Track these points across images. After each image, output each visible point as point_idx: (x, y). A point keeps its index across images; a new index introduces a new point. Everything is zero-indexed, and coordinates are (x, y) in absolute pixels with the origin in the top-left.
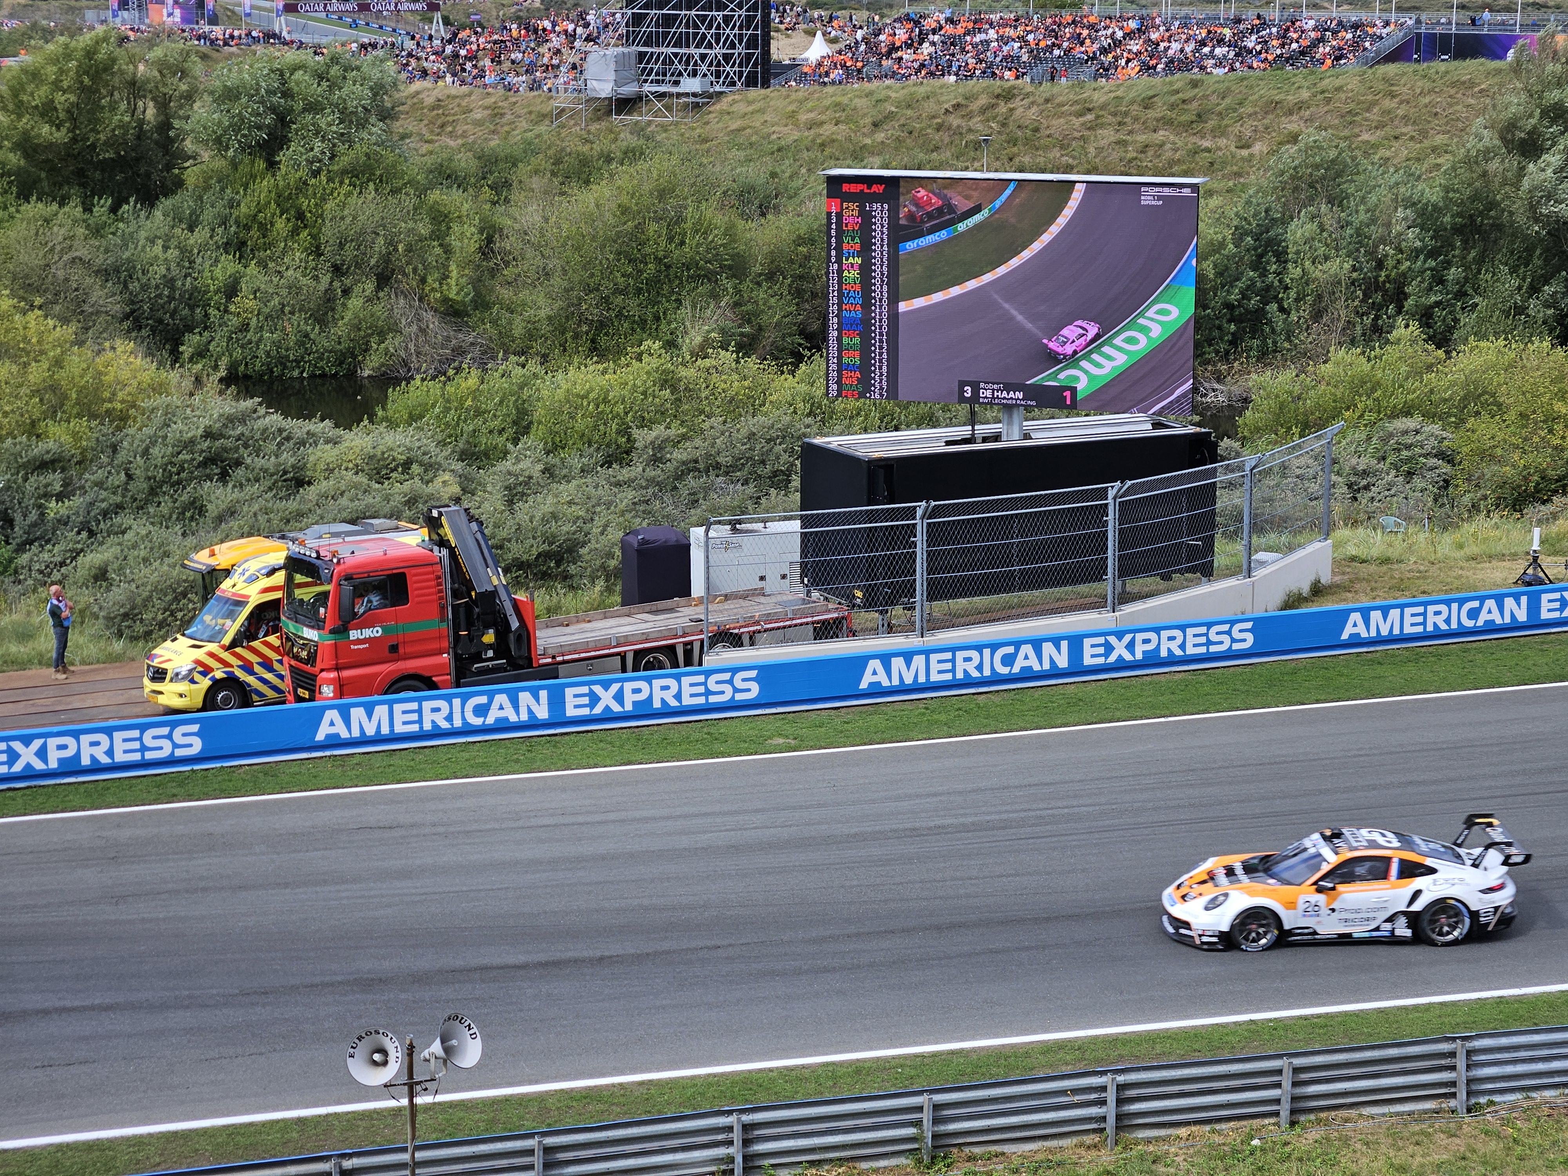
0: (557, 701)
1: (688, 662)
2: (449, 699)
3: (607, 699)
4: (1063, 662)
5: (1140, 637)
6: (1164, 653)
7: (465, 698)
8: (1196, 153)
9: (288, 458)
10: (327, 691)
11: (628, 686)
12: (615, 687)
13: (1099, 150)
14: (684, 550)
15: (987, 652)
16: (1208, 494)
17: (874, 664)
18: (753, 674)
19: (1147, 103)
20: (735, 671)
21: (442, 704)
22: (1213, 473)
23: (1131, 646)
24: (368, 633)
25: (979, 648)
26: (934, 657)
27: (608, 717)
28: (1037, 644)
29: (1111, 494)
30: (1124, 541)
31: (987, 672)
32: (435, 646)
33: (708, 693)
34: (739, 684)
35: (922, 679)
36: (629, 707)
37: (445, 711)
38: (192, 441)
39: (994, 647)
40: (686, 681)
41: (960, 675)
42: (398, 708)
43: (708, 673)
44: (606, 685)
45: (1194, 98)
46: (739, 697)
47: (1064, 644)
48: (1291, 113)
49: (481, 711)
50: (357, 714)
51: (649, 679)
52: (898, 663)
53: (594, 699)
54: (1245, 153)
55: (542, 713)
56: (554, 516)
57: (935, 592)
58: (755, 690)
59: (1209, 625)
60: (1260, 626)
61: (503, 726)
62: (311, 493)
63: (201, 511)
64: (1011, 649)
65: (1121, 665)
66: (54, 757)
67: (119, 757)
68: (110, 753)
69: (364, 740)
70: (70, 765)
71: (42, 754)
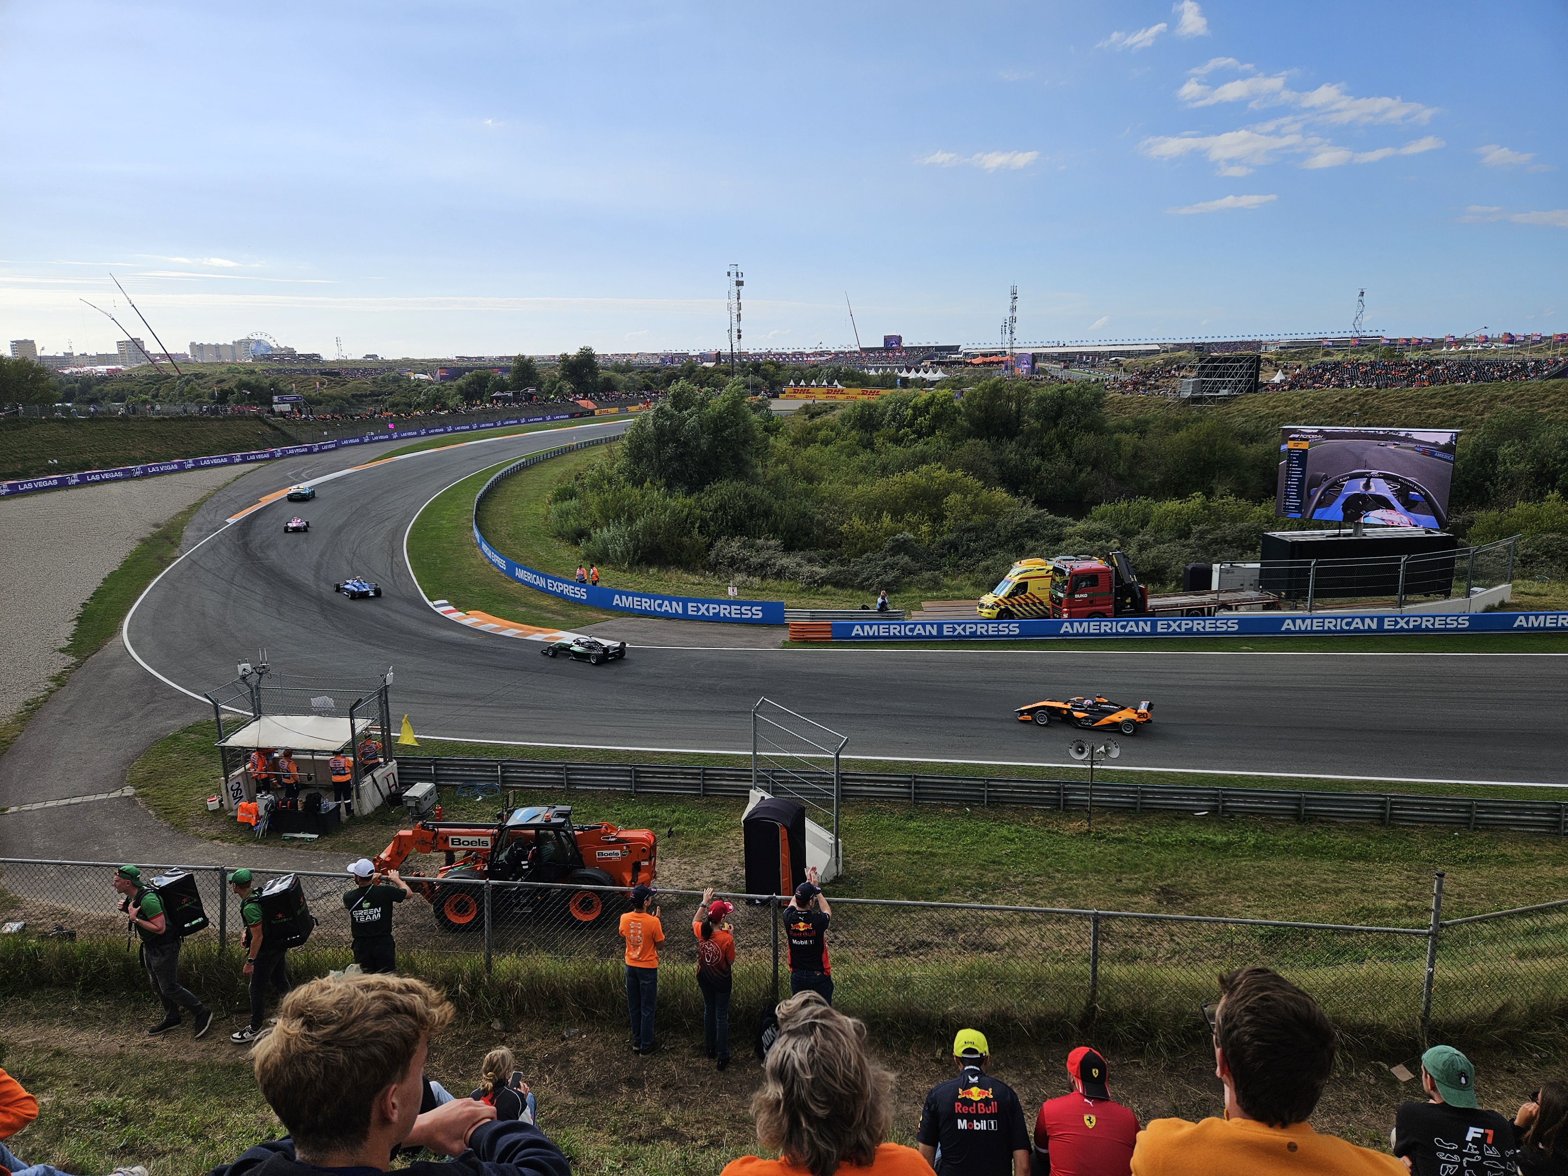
0: (1154, 626)
1: (1209, 614)
2: (1111, 622)
3: (1174, 626)
4: (1374, 626)
5: (1412, 619)
6: (1423, 626)
8: (1455, 418)
9: (1056, 531)
10: (1066, 616)
11: (1184, 622)
12: (1178, 622)
13: (1406, 417)
14: (1210, 572)
15: (1339, 620)
16: (1452, 562)
17: (1289, 621)
18: (1236, 621)
19: (1433, 396)
20: (1228, 619)
21: (1109, 623)
22: (1454, 553)
23: (1407, 623)
24: (1082, 596)
25: (1336, 618)
26: (1315, 621)
27: (1174, 633)
28: (1363, 619)
29: (1403, 560)
30: (1407, 578)
31: (1338, 628)
32: (1107, 602)
33: (1217, 627)
34: (1229, 624)
35: (1309, 628)
36: (1183, 630)
37: (1110, 626)
38: (1021, 524)
39: (1342, 618)
40: (1207, 622)
41: (1326, 628)
42: (1092, 624)
43: (1217, 620)
44: (1175, 621)
45: (1455, 395)
46: (1229, 629)
47: (1375, 620)
48: (1504, 400)
49: (1123, 627)
50: (1076, 625)
51: (1192, 621)
52: (1299, 622)
53: (1169, 626)
54: (1479, 417)
55: (1148, 630)
56: (1157, 557)
57: (1317, 595)
58: (1236, 627)
59: (1447, 616)
60: (1472, 619)
61: (1132, 633)
62: (1064, 544)
63: (1024, 548)
64: (1350, 620)
65: (1402, 629)
66: (968, 631)
67: (990, 633)
68: (987, 631)
69: (1078, 634)
70: (973, 634)
71: (964, 629)
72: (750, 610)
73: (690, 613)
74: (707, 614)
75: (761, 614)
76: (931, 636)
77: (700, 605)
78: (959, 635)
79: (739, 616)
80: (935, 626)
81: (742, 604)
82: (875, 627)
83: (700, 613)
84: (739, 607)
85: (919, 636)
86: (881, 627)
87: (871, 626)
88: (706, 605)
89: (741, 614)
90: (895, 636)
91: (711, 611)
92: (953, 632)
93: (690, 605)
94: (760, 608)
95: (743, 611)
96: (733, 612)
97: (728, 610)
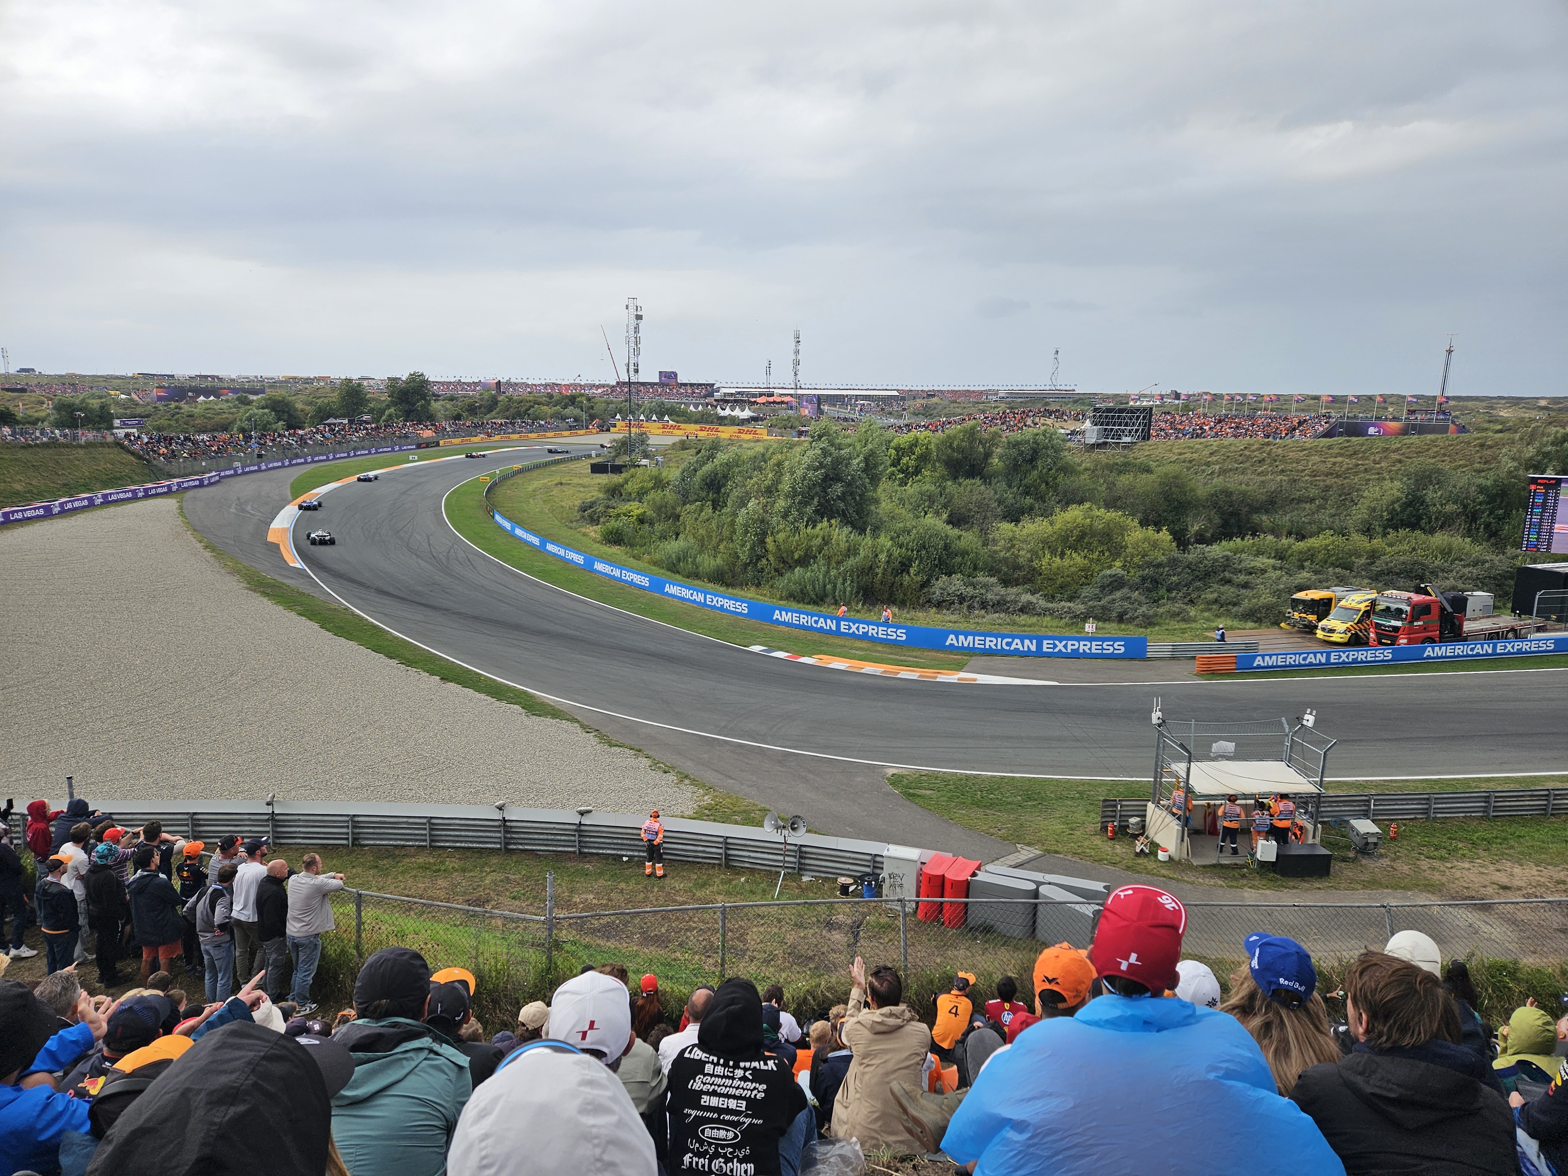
0: (1495, 648)
2: (1463, 645)
3: (1509, 647)
7: (1468, 645)
11: (1516, 644)
12: (1512, 644)
14: (1466, 600)
18: (1552, 641)
20: (1547, 640)
21: (1461, 647)
27: (1509, 653)
32: (1436, 628)
34: (1548, 644)
36: (1515, 650)
37: (1462, 650)
40: (1533, 643)
42: (1449, 648)
43: (1531, 641)
44: (1510, 643)
46: (1549, 648)
49: (1472, 650)
50: (1437, 649)
51: (1522, 642)
53: (1506, 647)
55: (1490, 651)
58: (1553, 646)
61: (1478, 655)
66: (1351, 657)
67: (1369, 659)
68: (1366, 657)
69: (1438, 657)
70: (1355, 661)
71: (1348, 657)
72: (1112, 645)
73: (1045, 650)
74: (1064, 650)
75: (1123, 649)
76: (1320, 664)
77: (1057, 642)
78: (1344, 662)
79: (1100, 651)
80: (1324, 655)
81: (1104, 640)
82: (1274, 658)
83: (1056, 650)
84: (1100, 643)
85: (1311, 664)
86: (1280, 657)
87: (1271, 656)
88: (1064, 642)
89: (1103, 649)
90: (1290, 665)
91: (1070, 648)
92: (1339, 659)
93: (1045, 642)
94: (1123, 643)
95: (1105, 646)
96: (1094, 647)
97: (1089, 646)
